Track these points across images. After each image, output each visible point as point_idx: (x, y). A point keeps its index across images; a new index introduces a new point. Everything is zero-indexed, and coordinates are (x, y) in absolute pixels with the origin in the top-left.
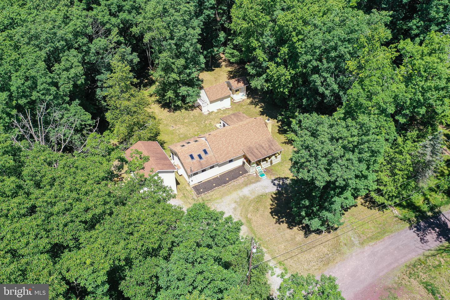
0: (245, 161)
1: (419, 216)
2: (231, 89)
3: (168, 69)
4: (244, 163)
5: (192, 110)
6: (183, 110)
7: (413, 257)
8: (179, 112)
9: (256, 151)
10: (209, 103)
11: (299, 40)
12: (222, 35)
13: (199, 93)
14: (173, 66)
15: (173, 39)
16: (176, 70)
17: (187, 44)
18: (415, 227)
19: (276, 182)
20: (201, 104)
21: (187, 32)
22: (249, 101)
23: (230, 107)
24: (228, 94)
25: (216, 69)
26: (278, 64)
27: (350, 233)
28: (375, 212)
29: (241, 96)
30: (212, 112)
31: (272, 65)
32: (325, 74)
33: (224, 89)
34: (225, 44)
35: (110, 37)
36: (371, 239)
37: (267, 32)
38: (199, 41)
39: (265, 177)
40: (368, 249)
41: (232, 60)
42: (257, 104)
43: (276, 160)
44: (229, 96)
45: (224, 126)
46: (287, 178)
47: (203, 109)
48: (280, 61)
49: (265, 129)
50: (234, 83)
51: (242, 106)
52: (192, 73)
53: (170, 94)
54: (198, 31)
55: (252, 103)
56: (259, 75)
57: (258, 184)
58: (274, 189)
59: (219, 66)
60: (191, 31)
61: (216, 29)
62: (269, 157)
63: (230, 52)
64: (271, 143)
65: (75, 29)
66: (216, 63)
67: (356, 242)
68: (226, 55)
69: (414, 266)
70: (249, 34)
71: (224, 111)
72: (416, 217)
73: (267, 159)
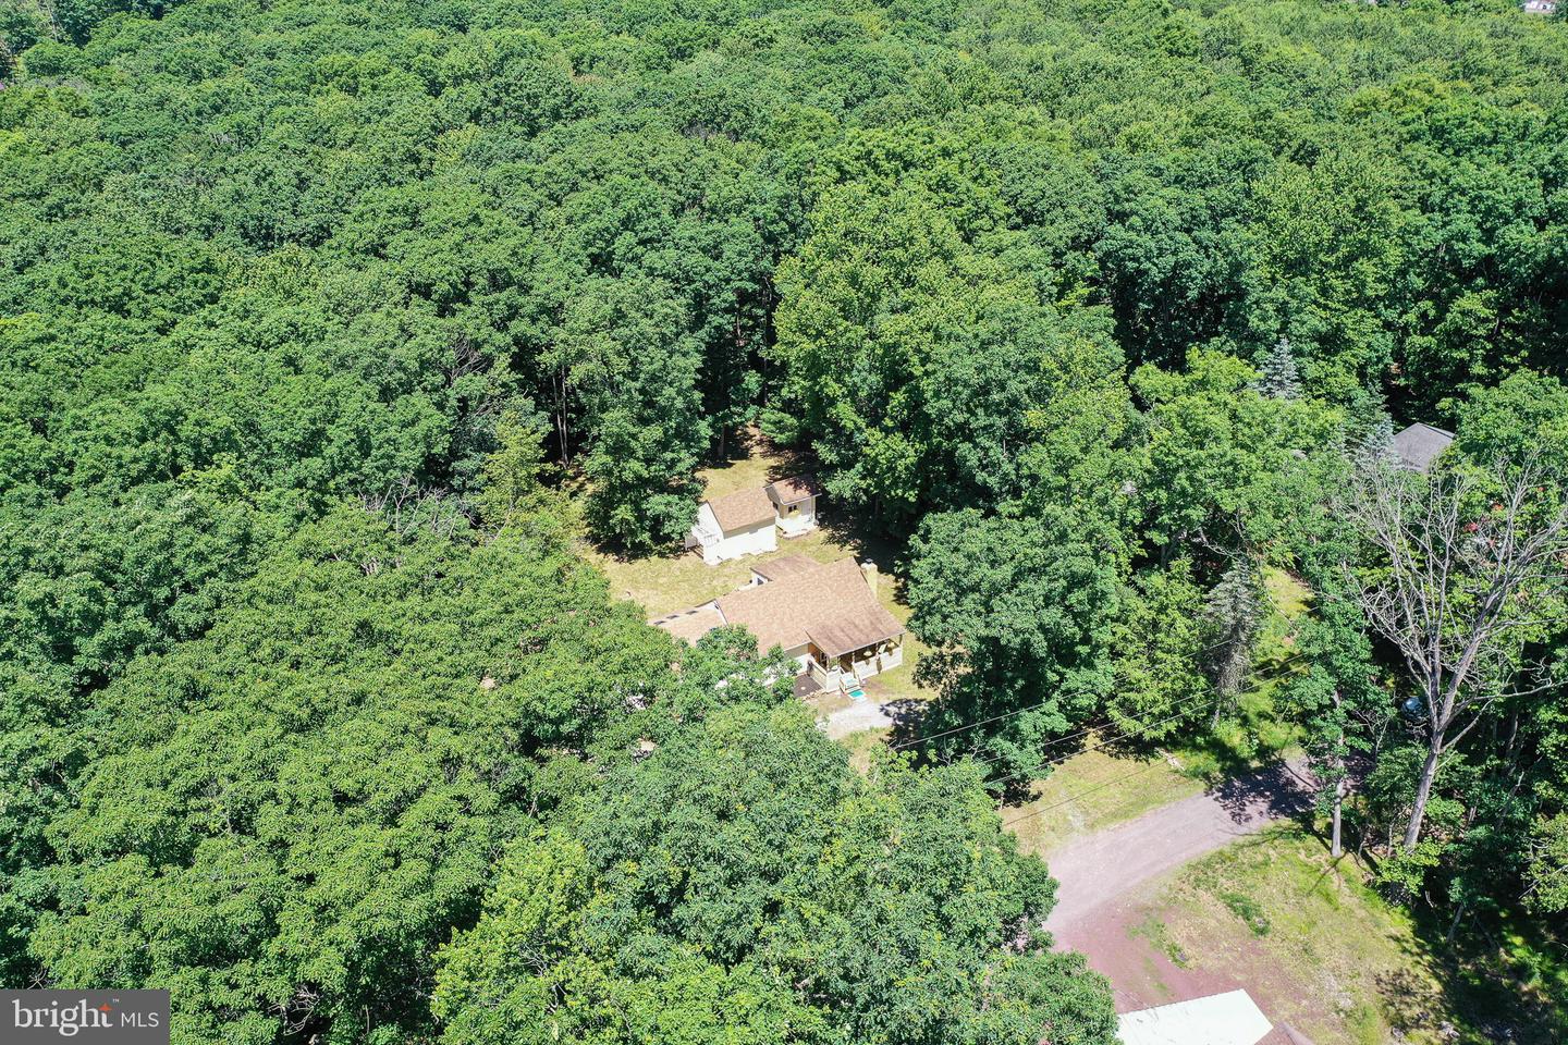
0: (813, 660)
1: (1230, 768)
2: (776, 506)
3: (620, 450)
4: (811, 666)
5: (678, 557)
6: (654, 558)
7: (1208, 848)
8: (643, 561)
9: (840, 634)
10: (720, 535)
11: (926, 373)
12: (752, 380)
13: (694, 512)
14: (633, 443)
15: (635, 379)
16: (640, 453)
17: (669, 391)
18: (1219, 790)
19: (893, 709)
20: (701, 540)
21: (669, 362)
22: (824, 534)
23: (774, 548)
24: (770, 515)
25: (738, 462)
26: (887, 431)
27: (1065, 807)
28: (1129, 764)
29: (803, 523)
30: (729, 560)
31: (874, 435)
32: (984, 441)
33: (760, 503)
34: (760, 401)
35: (492, 373)
36: (1115, 815)
37: (862, 361)
38: (698, 385)
39: (862, 698)
40: (1103, 835)
41: (780, 438)
42: (846, 542)
43: (890, 662)
44: (771, 521)
45: (760, 582)
46: (918, 702)
47: (706, 552)
48: (891, 424)
49: (863, 584)
50: (784, 490)
51: (805, 545)
52: (680, 460)
53: (623, 512)
54: (696, 361)
55: (831, 540)
56: (847, 464)
57: (847, 712)
58: (887, 724)
59: (744, 455)
60: (681, 362)
61: (736, 366)
62: (873, 648)
63: (773, 418)
64: (875, 620)
65: (421, 355)
66: (737, 448)
67: (1078, 823)
68: (764, 425)
69: (1208, 865)
70: (815, 367)
71: (759, 557)
72: (1222, 770)
73: (868, 653)
